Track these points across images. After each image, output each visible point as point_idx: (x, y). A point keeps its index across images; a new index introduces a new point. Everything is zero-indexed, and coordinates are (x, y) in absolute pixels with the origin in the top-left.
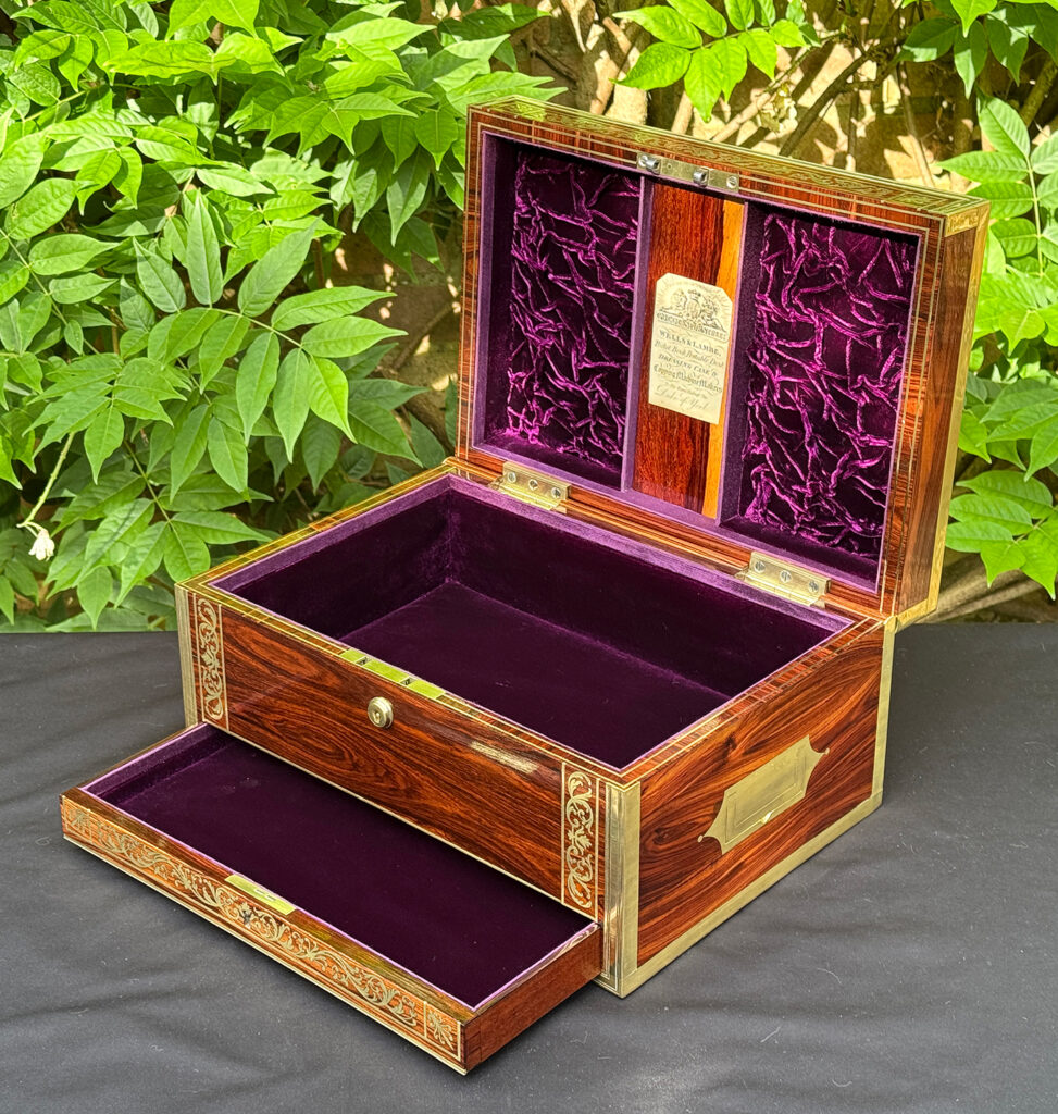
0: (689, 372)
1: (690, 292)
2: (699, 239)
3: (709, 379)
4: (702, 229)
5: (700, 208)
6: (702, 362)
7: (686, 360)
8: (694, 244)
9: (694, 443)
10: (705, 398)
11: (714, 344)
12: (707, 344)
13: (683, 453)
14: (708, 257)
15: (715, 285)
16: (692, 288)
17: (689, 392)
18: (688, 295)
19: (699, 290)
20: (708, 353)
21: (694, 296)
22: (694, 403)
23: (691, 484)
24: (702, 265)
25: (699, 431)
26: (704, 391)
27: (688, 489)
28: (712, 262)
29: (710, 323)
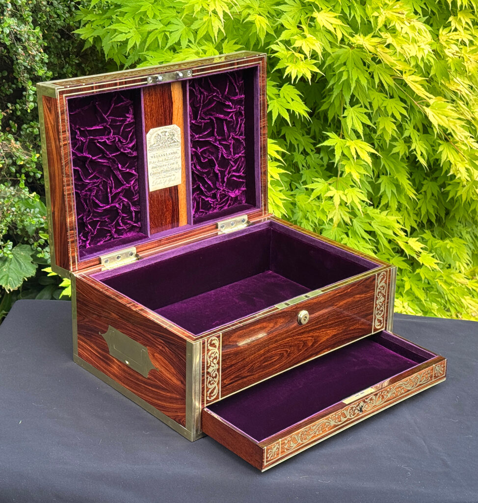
0: (165, 168)
1: (162, 133)
2: (162, 108)
3: (175, 166)
4: (163, 102)
5: (161, 94)
6: (171, 161)
7: (164, 163)
8: (161, 111)
9: (172, 198)
10: (174, 175)
11: (175, 150)
12: (172, 152)
13: (168, 205)
14: (168, 113)
15: (172, 124)
16: (162, 131)
17: (167, 177)
18: (161, 134)
19: (165, 130)
20: (172, 155)
21: (163, 134)
22: (170, 181)
23: (173, 216)
24: (165, 119)
25: (173, 191)
26: (173, 172)
27: (172, 220)
28: (169, 115)
29: (172, 141)
